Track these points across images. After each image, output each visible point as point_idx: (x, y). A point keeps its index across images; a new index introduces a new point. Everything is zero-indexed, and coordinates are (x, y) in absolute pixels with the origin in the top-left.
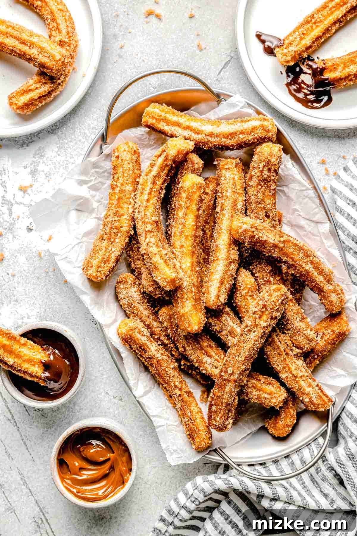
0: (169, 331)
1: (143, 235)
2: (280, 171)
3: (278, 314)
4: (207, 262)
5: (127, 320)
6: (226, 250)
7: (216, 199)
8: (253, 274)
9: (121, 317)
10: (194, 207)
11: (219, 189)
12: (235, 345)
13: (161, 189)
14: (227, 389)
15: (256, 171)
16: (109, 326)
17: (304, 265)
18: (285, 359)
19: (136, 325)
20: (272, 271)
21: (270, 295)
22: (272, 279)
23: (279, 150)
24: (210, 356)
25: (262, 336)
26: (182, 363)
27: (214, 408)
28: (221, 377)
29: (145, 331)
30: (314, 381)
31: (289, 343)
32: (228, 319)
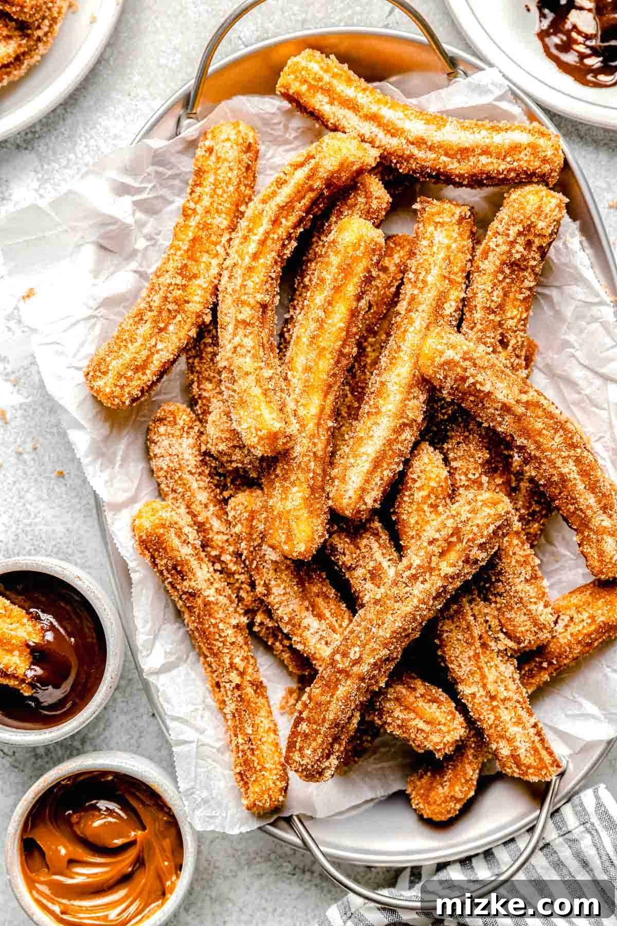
0: (243, 545)
1: (230, 328)
2: (552, 253)
3: (482, 556)
4: (354, 414)
5: (158, 504)
6: (399, 397)
7: (402, 283)
8: (446, 461)
9: (147, 494)
10: (351, 289)
11: (412, 263)
12: (377, 602)
13: (289, 237)
14: (341, 691)
15: (500, 239)
16: (118, 508)
17: (559, 463)
18: (477, 656)
19: (176, 518)
20: (488, 462)
21: (473, 511)
22: (485, 479)
23: (558, 206)
24: (320, 616)
25: (438, 595)
26: (259, 619)
27: (304, 727)
28: (333, 663)
29: (192, 534)
30: (531, 715)
31: (494, 623)
32: (375, 546)
